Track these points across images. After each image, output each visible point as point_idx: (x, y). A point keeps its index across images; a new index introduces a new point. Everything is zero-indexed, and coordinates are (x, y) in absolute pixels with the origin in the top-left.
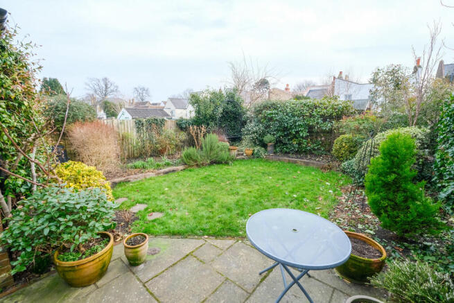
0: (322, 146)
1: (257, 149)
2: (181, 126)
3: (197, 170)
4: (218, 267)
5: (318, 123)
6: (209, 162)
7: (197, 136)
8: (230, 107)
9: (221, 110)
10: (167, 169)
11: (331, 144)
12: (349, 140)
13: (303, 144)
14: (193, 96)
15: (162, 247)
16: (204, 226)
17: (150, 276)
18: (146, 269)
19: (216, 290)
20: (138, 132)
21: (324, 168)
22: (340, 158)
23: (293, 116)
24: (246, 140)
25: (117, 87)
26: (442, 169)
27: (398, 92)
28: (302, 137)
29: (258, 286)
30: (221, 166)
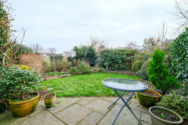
0: (128, 66)
1: (101, 68)
2: (69, 59)
3: (76, 76)
4: (89, 107)
5: (125, 57)
6: (82, 73)
7: (76, 64)
8: (90, 52)
9: (86, 53)
10: (63, 76)
11: (131, 65)
12: (138, 63)
13: (120, 66)
14: (75, 47)
15: (62, 101)
16: (81, 93)
17: (57, 111)
18: (55, 109)
19: (89, 115)
20: (51, 61)
21: (129, 75)
22: (135, 71)
23: (116, 55)
24: (97, 65)
25: (42, 48)
26: (175, 68)
27: (153, 47)
28: (119, 63)
29: (108, 112)
30: (87, 75)
